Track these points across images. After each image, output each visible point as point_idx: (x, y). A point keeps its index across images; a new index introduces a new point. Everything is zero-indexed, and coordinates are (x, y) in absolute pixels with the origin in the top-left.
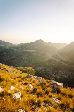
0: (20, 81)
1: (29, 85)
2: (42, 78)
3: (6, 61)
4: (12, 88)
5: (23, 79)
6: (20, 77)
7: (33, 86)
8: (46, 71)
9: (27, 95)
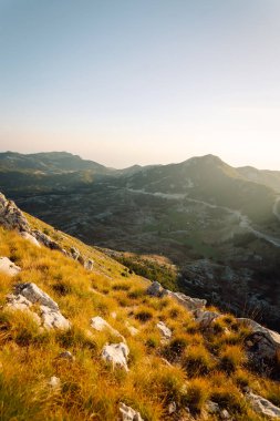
0: (122, 304)
1: (154, 324)
2: (208, 306)
3: (80, 226)
4: (99, 322)
5: (133, 296)
6: (126, 288)
7: (172, 330)
8: (224, 278)
9: (148, 360)
